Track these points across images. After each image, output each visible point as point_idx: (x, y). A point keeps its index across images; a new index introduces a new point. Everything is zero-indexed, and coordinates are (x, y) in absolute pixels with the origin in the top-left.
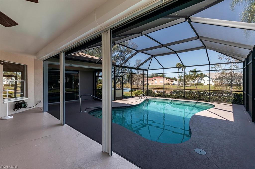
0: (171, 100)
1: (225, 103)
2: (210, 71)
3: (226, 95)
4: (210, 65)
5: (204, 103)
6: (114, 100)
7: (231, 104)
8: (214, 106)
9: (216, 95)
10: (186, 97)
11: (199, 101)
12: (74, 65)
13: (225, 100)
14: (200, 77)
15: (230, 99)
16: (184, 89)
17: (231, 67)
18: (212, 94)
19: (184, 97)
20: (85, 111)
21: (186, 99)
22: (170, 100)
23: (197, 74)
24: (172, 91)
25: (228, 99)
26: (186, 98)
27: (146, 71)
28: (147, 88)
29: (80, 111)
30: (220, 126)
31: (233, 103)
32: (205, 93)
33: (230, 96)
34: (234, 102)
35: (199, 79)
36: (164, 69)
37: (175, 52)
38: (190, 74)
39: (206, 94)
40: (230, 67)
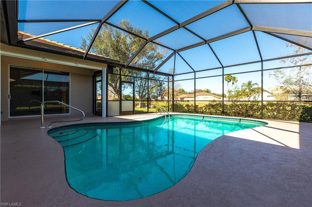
0: (204, 116)
1: (287, 120)
2: (262, 70)
3: (289, 108)
4: (262, 61)
5: (252, 120)
6: (120, 115)
7: (298, 123)
8: (267, 124)
9: (272, 109)
10: (226, 112)
11: (245, 117)
12: (48, 60)
13: (287, 116)
14: (257, 92)
15: (294, 115)
16: (223, 101)
17: (299, 73)
18: (266, 107)
19: (223, 113)
20: (49, 126)
21: (225, 116)
22: (202, 116)
23: (252, 88)
24: (206, 105)
25: (292, 115)
26: (226, 114)
27: (172, 77)
28: (173, 101)
29: (42, 127)
30: (265, 156)
31: (300, 121)
32: (256, 106)
33: (296, 110)
34: (302, 119)
35: (255, 95)
36: (195, 72)
37: (206, 42)
38: (243, 88)
39: (256, 108)
40: (297, 74)
